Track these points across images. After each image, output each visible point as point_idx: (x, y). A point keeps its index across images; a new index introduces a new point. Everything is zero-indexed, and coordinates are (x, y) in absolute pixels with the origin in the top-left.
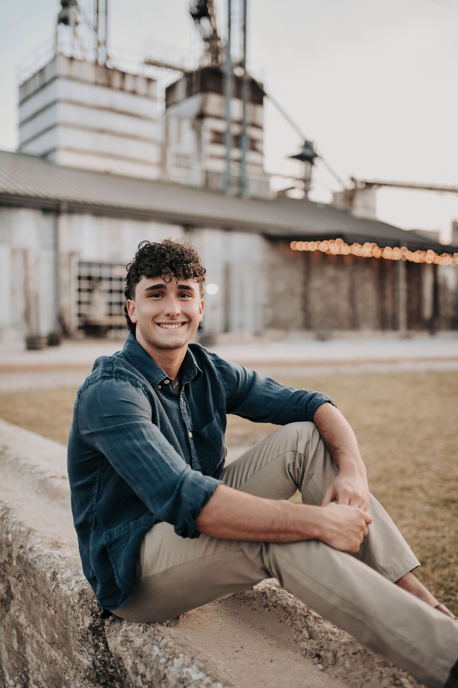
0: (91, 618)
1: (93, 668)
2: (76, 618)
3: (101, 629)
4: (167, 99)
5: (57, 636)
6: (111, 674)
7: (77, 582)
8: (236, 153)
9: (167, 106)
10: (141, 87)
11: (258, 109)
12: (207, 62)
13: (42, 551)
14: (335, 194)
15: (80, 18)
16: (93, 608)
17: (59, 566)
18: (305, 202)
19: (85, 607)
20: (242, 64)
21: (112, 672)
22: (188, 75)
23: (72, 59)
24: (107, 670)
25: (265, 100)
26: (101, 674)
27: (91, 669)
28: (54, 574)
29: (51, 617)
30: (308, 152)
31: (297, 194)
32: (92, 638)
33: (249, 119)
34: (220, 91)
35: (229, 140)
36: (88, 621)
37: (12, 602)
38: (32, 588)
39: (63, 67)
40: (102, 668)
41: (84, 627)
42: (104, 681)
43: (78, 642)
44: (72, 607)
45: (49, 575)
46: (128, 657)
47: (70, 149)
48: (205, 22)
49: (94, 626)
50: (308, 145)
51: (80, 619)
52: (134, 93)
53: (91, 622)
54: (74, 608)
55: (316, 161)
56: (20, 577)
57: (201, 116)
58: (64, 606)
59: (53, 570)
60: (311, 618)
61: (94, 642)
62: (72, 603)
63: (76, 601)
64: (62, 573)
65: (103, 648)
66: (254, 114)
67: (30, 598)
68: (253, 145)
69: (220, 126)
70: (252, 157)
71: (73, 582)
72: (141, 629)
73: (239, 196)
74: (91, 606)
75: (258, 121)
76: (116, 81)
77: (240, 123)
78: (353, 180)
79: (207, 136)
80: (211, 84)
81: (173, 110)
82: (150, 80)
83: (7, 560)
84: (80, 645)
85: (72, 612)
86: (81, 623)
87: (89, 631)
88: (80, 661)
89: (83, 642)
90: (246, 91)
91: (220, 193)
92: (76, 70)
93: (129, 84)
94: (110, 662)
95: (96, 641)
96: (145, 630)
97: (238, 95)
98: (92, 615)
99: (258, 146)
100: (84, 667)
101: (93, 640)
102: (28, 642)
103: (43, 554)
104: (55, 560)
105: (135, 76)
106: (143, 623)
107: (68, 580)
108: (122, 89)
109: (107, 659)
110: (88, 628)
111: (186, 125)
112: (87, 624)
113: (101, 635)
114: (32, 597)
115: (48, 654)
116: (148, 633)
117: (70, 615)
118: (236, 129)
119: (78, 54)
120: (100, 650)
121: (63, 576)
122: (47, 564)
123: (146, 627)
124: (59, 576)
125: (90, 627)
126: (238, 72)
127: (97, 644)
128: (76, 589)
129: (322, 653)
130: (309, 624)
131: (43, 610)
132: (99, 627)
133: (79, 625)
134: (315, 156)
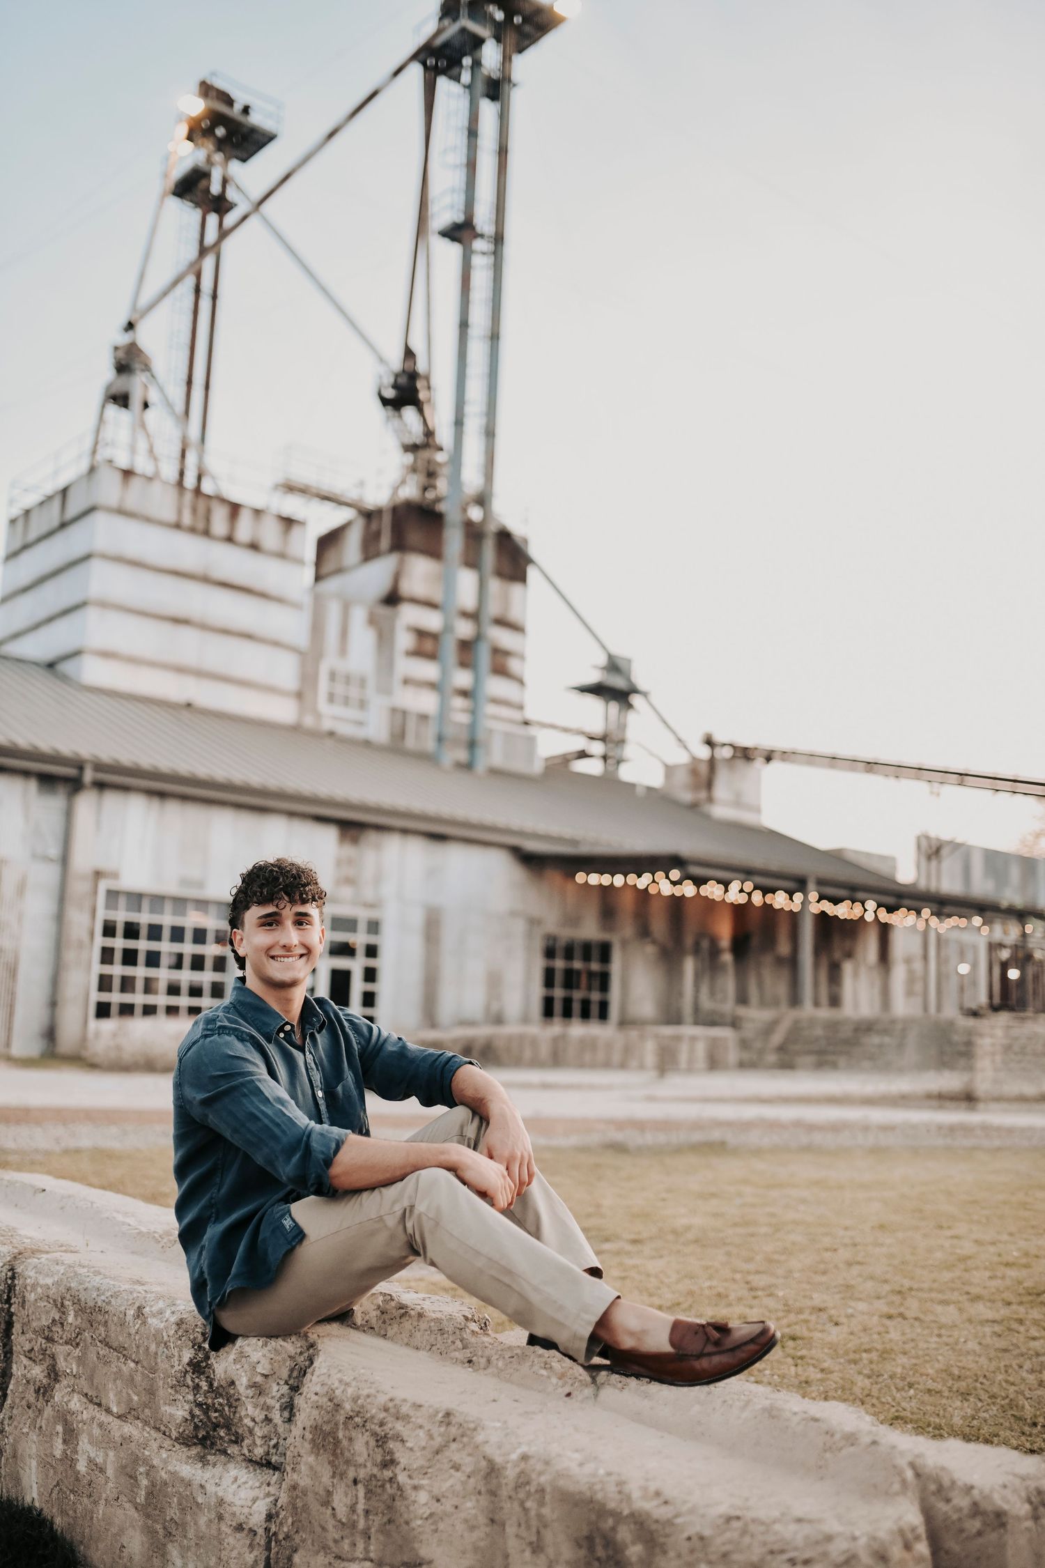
0: (192, 1351)
1: (189, 1418)
2: (169, 1358)
3: (204, 1364)
4: (319, 563)
5: (136, 1398)
6: (214, 1420)
7: (173, 1313)
8: (463, 679)
9: (318, 578)
10: (270, 535)
11: (516, 589)
12: (410, 491)
13: (120, 1287)
14: (669, 770)
15: (153, 396)
16: (195, 1339)
17: (147, 1299)
18: (610, 784)
19: (183, 1339)
20: (482, 500)
21: (216, 1418)
22: (369, 515)
23: (128, 474)
24: (209, 1418)
25: (532, 573)
26: (200, 1424)
27: (187, 1420)
28: (140, 1308)
29: (128, 1374)
30: (618, 682)
31: (592, 767)
32: (192, 1378)
33: (493, 608)
34: (434, 552)
35: (449, 650)
36: (187, 1355)
37: (57, 1386)
38: (99, 1344)
39: (109, 490)
40: (201, 1417)
41: (180, 1367)
42: (204, 1433)
43: (170, 1390)
44: (165, 1344)
45: (131, 1312)
46: (243, 1374)
47: (107, 655)
48: (409, 413)
49: (195, 1360)
50: (613, 666)
51: (176, 1358)
52: (254, 547)
53: (191, 1356)
54: (168, 1344)
55: (636, 700)
56: (79, 1337)
57: (392, 599)
58: (153, 1347)
59: (137, 1304)
60: (468, 1331)
61: (193, 1382)
62: (166, 1338)
63: (172, 1332)
64: (151, 1306)
65: (206, 1388)
66: (506, 600)
67: (95, 1359)
68: (501, 665)
69: (432, 620)
70: (496, 686)
71: (168, 1313)
72: (260, 1343)
73: (468, 767)
74: (192, 1337)
75: (514, 615)
76: (219, 524)
77: (474, 616)
78: (709, 742)
79: (405, 640)
80: (414, 536)
81: (332, 585)
82: (288, 522)
83: (57, 1318)
84: (173, 1393)
85: (165, 1350)
86: (177, 1363)
87: (188, 1369)
88: (171, 1415)
89: (178, 1388)
90: (489, 552)
91: (427, 758)
92: (134, 496)
93: (244, 530)
94: (214, 1404)
95: (197, 1380)
96: (266, 1345)
97: (472, 561)
98: (193, 1347)
99: (514, 665)
100: (177, 1422)
101: (193, 1381)
102: (83, 1431)
103: (121, 1290)
104: (139, 1295)
105: (258, 512)
106: (262, 1336)
107: (161, 1312)
108: (230, 539)
109: (210, 1401)
110: (188, 1364)
111: (359, 616)
112: (186, 1360)
113: (203, 1373)
114: (98, 1358)
115: (117, 1434)
116: (269, 1347)
117: (161, 1355)
118: (465, 629)
119: (143, 465)
120: (202, 1392)
121: (153, 1309)
122: (128, 1300)
123: (266, 1343)
124: (147, 1310)
125: (190, 1363)
126: (475, 514)
127: (198, 1385)
128: (173, 1319)
129: (474, 1359)
130: (465, 1336)
131: (115, 1370)
132: (202, 1362)
133: (173, 1367)
134: (634, 690)
